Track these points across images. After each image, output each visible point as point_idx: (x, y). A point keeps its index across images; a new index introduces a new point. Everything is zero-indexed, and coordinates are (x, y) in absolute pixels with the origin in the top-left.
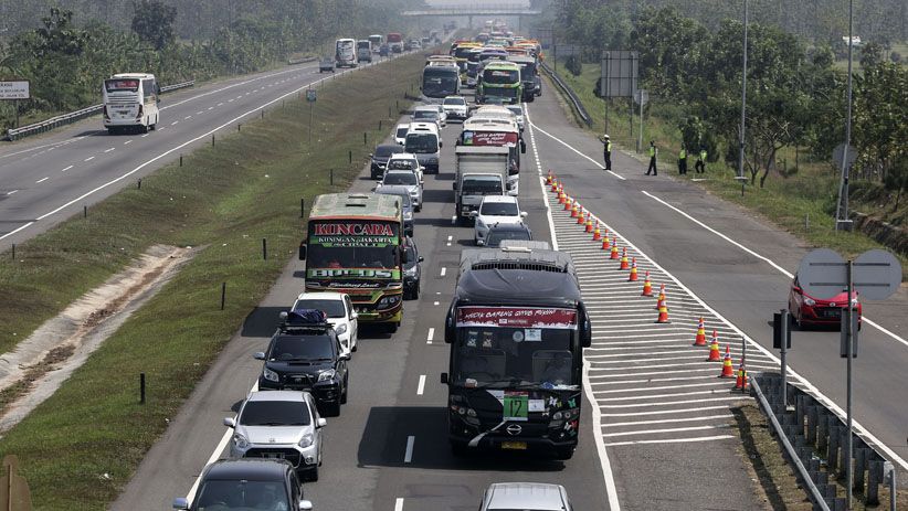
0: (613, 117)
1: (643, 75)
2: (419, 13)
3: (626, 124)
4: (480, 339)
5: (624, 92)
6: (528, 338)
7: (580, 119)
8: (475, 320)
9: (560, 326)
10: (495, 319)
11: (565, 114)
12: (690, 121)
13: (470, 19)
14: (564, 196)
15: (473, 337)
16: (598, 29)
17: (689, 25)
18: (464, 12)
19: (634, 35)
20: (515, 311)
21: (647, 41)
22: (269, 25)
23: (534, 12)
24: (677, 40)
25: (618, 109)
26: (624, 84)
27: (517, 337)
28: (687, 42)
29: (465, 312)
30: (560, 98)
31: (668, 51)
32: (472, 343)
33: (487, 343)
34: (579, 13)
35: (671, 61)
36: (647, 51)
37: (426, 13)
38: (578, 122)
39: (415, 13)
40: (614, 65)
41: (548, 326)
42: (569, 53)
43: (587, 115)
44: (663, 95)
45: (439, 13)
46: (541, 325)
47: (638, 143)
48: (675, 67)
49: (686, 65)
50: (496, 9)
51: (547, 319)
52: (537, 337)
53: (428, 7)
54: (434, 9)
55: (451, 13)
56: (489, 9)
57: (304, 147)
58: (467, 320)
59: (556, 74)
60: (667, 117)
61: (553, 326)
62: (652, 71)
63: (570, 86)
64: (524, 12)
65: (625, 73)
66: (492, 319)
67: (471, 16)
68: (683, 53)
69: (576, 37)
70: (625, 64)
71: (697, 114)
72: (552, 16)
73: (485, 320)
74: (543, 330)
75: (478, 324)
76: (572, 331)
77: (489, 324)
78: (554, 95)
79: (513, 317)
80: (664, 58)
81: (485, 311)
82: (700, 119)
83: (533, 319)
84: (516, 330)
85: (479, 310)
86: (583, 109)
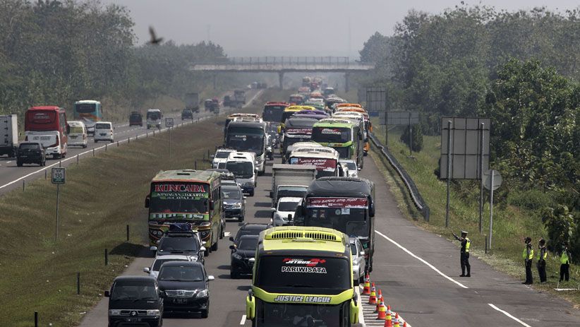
0: (457, 205)
1: (498, 151)
2: (213, 68)
3: (475, 215)
4: (319, 214)
5: (471, 174)
6: (343, 213)
7: (414, 209)
8: (316, 204)
9: (359, 207)
10: (326, 204)
11: (395, 201)
12: (558, 212)
13: (281, 76)
14: (385, 309)
15: (315, 212)
16: (446, 90)
17: (561, 85)
18: (274, 67)
19: (490, 99)
20: (337, 199)
21: (506, 107)
22: (12, 82)
23: (366, 68)
24: (546, 106)
25: (465, 196)
26: (472, 163)
27: (337, 213)
28: (559, 108)
29: (311, 200)
30: (390, 180)
31: (532, 120)
32: (315, 216)
33: (322, 216)
34: (422, 69)
35: (537, 131)
36: (506, 119)
37: (223, 67)
38: (411, 212)
39: (208, 68)
40: (458, 138)
41: (353, 207)
42: (405, 122)
43: (423, 203)
44: (526, 179)
45: (240, 68)
46: (350, 206)
47: (486, 239)
48: (542, 141)
49: (556, 137)
50: (314, 64)
51: (353, 203)
52: (348, 213)
53: (225, 61)
54: (234, 63)
55: (256, 67)
56: (306, 64)
57: (48, 243)
58: (312, 204)
59: (387, 149)
60: (531, 206)
61: (355, 207)
62: (512, 145)
63: (404, 165)
64: (351, 67)
65: (472, 148)
66: (325, 203)
67: (281, 72)
68: (553, 122)
69: (418, 100)
70: (472, 136)
71: (568, 202)
72: (388, 72)
73: (321, 204)
74: (351, 209)
75: (318, 206)
76: (365, 209)
77: (323, 206)
78: (383, 176)
79: (336, 202)
80: (528, 129)
81: (322, 200)
82: (570, 210)
83: (345, 204)
84: (336, 209)
85: (318, 199)
86: (418, 195)
